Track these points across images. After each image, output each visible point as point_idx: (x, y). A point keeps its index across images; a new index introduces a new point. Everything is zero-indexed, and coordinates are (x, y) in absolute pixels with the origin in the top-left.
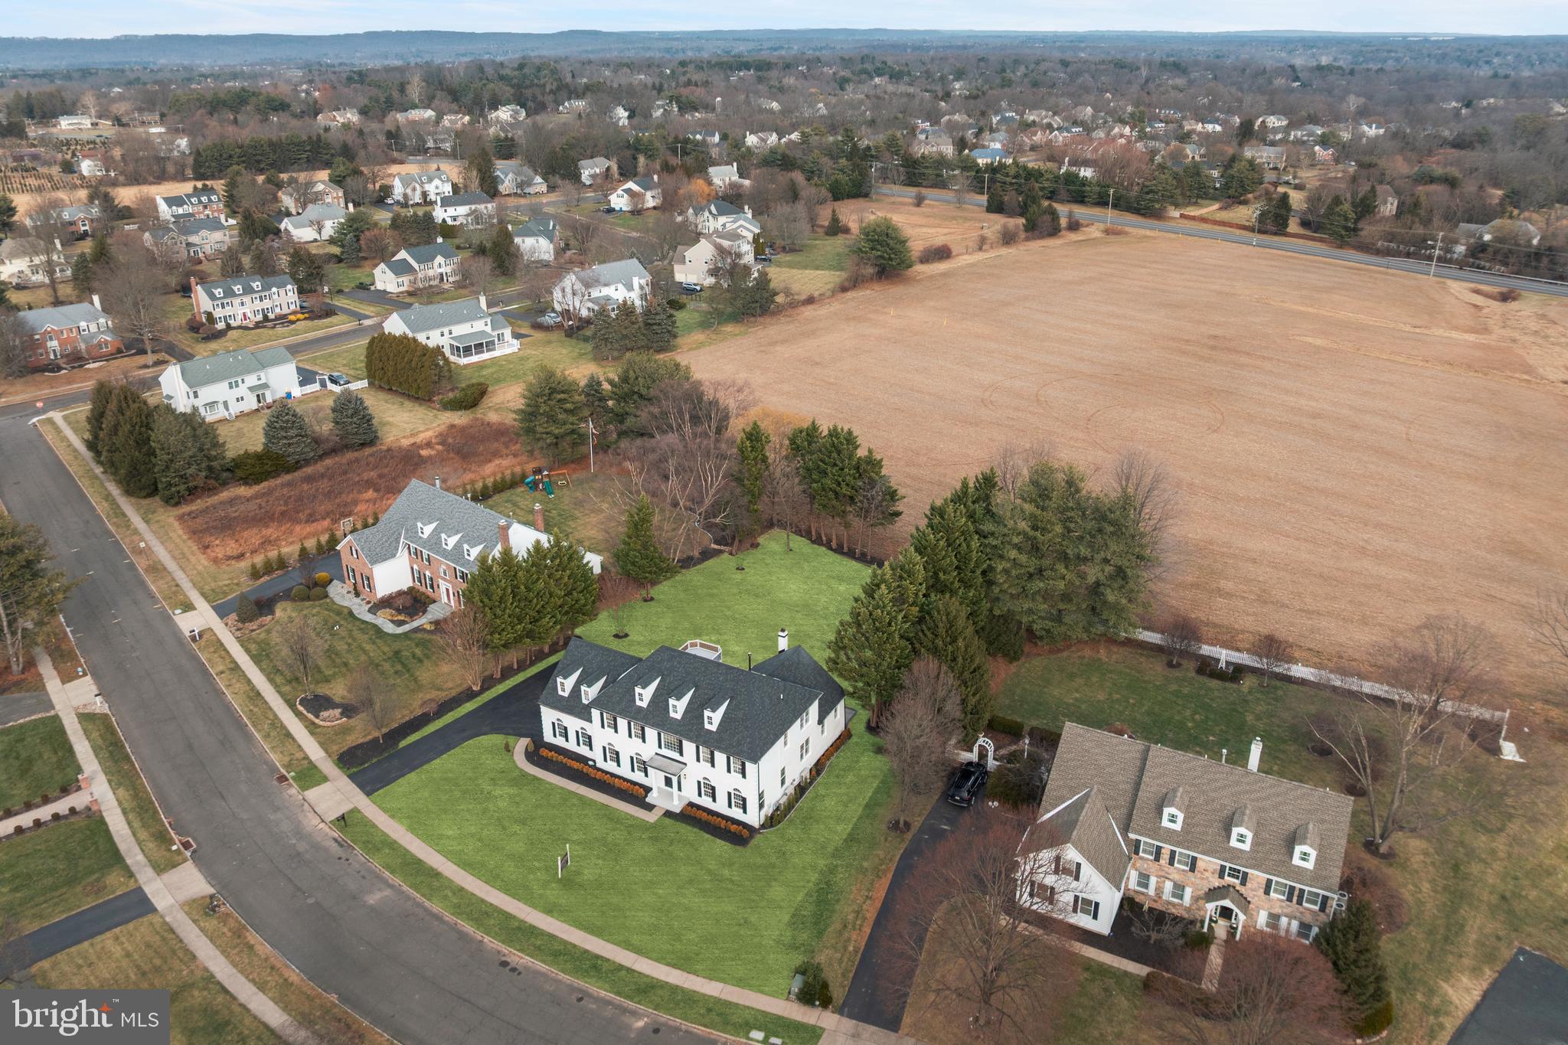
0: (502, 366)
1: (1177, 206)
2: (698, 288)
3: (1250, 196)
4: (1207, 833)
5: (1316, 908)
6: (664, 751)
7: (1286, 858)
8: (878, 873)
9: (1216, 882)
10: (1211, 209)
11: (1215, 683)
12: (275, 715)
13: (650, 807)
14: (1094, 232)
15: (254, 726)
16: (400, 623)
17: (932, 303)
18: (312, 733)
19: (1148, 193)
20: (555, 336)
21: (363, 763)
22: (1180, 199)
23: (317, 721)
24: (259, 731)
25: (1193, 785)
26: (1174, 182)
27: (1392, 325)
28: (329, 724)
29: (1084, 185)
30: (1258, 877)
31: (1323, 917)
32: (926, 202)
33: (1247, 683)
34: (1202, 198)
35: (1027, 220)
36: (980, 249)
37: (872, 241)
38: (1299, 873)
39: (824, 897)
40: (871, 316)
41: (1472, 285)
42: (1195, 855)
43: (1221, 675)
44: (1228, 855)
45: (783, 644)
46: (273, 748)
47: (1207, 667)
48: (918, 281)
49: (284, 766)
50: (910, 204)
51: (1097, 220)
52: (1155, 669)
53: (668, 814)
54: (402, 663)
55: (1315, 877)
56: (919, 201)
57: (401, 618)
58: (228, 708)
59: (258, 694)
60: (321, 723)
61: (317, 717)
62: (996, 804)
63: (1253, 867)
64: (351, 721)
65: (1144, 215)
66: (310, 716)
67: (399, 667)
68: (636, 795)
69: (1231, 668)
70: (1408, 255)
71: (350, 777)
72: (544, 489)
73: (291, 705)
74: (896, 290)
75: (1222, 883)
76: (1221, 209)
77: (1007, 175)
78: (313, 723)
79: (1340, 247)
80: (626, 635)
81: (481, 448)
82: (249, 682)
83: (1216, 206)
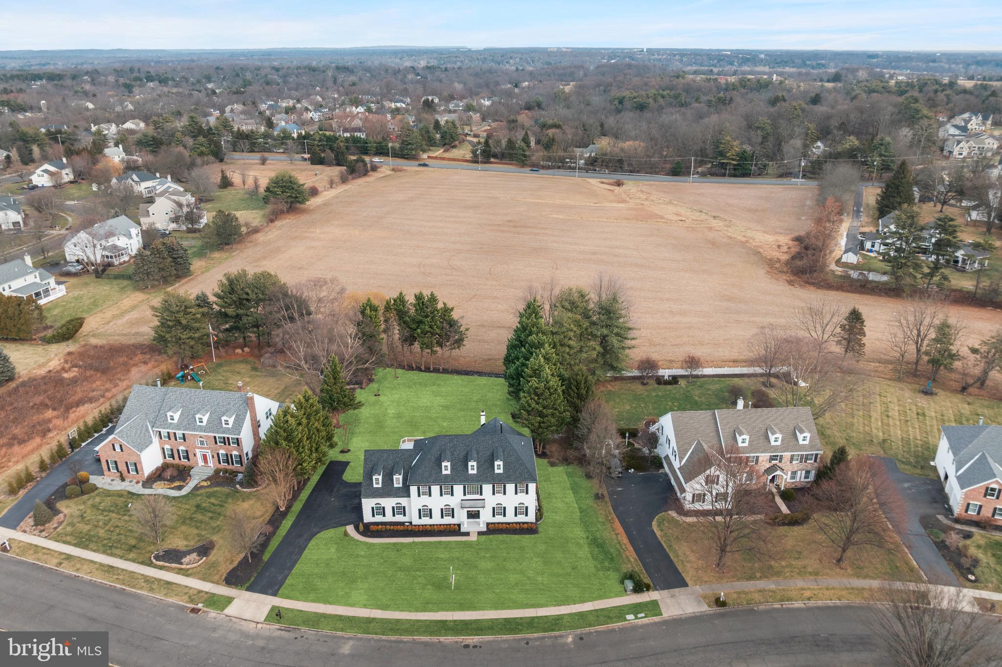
0: (63, 306)
1: (424, 151)
2: (168, 232)
3: (457, 142)
4: (759, 443)
5: (812, 461)
6: (468, 497)
7: (796, 443)
8: (611, 522)
9: (768, 465)
10: (439, 152)
11: (669, 387)
12: (143, 575)
13: (467, 534)
14: (385, 171)
15: (133, 587)
16: (180, 488)
17: (336, 223)
18: (188, 576)
19: (408, 145)
20: (86, 279)
21: (249, 579)
22: (425, 147)
23: (183, 567)
24: (141, 588)
25: (744, 423)
26: (421, 137)
27: (584, 204)
28: (195, 565)
29: (367, 143)
30: (787, 455)
31: (816, 465)
32: (268, 161)
33: (682, 383)
34: (433, 146)
35: (347, 166)
36: (331, 187)
37: (282, 187)
38: (803, 447)
39: (596, 543)
40: (306, 235)
41: (600, 180)
42: (757, 455)
43: (667, 383)
44: (772, 450)
45: (483, 420)
46: (166, 595)
47: (660, 381)
48: (312, 210)
49: (187, 602)
50: (257, 164)
51: (385, 165)
52: (638, 387)
53: (480, 533)
54: (209, 511)
55: (811, 446)
56: (264, 161)
57: (177, 484)
58: (90, 583)
59: (112, 567)
60: (189, 566)
61: (182, 564)
62: (633, 470)
63: (785, 451)
64: (210, 558)
65: (407, 159)
66: (174, 565)
67: (210, 515)
68: (455, 530)
69: (671, 378)
70: (559, 168)
71: (248, 589)
72: (193, 379)
73: (150, 564)
74: (304, 218)
75: (771, 464)
76: (444, 151)
77: (314, 140)
78: (181, 569)
79: (523, 167)
80: (349, 450)
81: (112, 364)
82: (92, 562)
83: (442, 151)
